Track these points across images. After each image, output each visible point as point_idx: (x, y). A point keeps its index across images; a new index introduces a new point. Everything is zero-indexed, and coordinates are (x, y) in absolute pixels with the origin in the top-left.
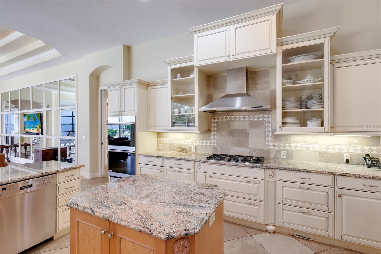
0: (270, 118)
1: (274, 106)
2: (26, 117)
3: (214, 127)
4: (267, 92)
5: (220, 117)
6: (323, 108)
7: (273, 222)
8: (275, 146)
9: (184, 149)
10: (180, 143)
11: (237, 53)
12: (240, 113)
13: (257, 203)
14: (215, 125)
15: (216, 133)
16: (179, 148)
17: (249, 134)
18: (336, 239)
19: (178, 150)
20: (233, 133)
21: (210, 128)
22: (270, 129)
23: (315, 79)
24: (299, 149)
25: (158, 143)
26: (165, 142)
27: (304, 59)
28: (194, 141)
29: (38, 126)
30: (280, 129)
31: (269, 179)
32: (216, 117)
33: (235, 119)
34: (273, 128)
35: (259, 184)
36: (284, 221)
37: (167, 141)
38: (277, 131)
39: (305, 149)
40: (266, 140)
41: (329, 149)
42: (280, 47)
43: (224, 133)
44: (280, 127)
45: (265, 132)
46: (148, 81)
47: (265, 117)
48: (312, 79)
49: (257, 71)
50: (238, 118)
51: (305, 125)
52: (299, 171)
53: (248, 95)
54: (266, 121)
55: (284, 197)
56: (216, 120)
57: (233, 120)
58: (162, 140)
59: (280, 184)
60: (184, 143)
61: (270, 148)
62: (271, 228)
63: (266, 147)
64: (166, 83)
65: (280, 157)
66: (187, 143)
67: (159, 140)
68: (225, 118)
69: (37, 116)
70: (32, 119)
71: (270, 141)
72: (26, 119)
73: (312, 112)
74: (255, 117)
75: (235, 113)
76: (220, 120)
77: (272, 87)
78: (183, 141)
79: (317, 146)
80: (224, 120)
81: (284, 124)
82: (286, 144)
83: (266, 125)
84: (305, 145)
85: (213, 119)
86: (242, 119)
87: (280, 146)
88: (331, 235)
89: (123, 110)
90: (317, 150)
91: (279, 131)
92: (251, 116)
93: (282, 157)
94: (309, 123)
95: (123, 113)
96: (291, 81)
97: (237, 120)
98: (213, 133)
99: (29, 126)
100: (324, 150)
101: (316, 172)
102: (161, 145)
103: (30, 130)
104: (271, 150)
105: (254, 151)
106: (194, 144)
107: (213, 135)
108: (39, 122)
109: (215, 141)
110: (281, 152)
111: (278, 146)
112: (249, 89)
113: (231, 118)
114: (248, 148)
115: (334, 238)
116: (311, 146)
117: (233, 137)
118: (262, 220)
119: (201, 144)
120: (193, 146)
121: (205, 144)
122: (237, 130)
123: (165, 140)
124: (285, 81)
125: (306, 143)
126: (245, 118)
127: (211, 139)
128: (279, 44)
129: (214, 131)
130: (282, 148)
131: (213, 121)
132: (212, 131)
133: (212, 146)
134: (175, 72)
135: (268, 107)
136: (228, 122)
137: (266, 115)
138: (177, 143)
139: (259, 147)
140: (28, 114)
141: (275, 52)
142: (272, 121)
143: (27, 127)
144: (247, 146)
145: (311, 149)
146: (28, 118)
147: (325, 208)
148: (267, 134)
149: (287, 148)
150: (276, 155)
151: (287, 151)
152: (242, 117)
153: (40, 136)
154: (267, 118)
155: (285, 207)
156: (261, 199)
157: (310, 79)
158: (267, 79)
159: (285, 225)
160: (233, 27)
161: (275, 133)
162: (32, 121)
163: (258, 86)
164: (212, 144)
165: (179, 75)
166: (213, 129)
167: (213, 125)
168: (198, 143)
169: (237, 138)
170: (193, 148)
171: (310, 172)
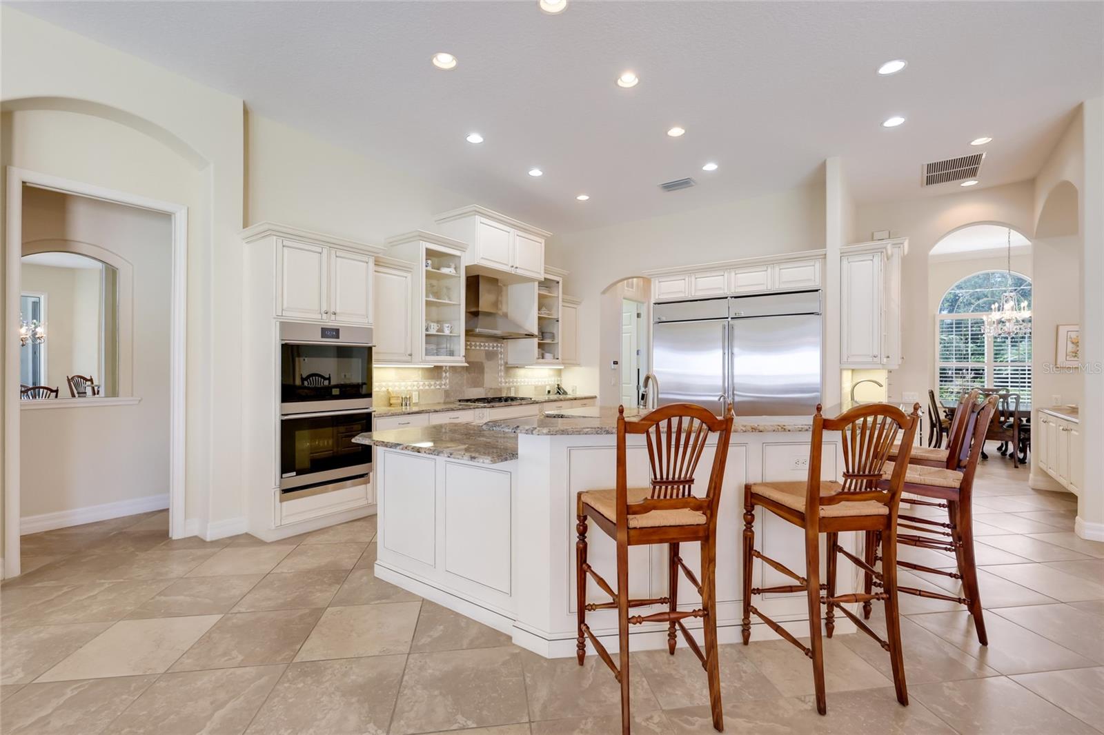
0: (503, 348)
8: (506, 382)
9: (406, 398)
10: (389, 389)
12: (476, 339)
17: (484, 368)
22: (503, 362)
24: (523, 383)
28: (416, 383)
33: (471, 347)
34: (506, 361)
39: (526, 383)
40: (499, 375)
41: (539, 382)
44: (537, 359)
45: (498, 366)
47: (498, 347)
50: (474, 346)
54: (500, 351)
60: (397, 388)
61: (502, 385)
66: (403, 388)
71: (502, 376)
75: (471, 338)
78: (397, 384)
79: (533, 380)
82: (514, 380)
83: (500, 356)
84: (526, 380)
86: (478, 348)
87: (510, 382)
92: (487, 344)
104: (503, 388)
105: (489, 392)
106: (416, 388)
114: (483, 388)
116: (530, 380)
117: (469, 373)
119: (427, 387)
120: (413, 393)
121: (432, 387)
125: (527, 377)
126: (481, 346)
130: (512, 384)
133: (443, 389)
138: (383, 389)
142: (504, 352)
144: (483, 386)
145: (529, 383)
148: (500, 368)
150: (507, 393)
152: (478, 344)
160: (516, 232)
164: (443, 387)
168: (422, 386)
169: (473, 374)
170: (414, 396)
171: (537, 403)
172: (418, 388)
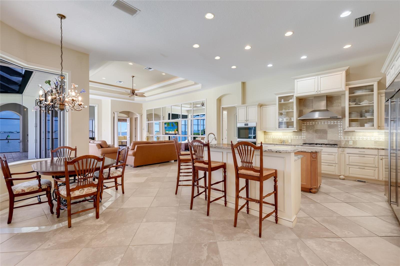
0: (341, 122)
1: (344, 116)
2: (167, 124)
3: (304, 128)
4: (340, 108)
5: (308, 123)
6: (373, 117)
7: (344, 174)
8: (345, 138)
9: (283, 141)
10: (280, 138)
11: (321, 90)
12: (321, 120)
13: (334, 165)
14: (305, 127)
15: (305, 132)
16: (280, 140)
17: (328, 132)
18: (380, 180)
19: (279, 141)
20: (316, 131)
21: (301, 129)
22: (342, 129)
23: (369, 102)
24: (361, 139)
25: (264, 138)
26: (269, 138)
27: (363, 92)
28: (290, 137)
29: (175, 130)
30: (348, 128)
31: (341, 153)
32: (305, 123)
33: (318, 124)
34: (344, 128)
35: (335, 155)
36: (350, 173)
37: (271, 137)
38: (346, 129)
39: (365, 139)
40: (339, 135)
41: (380, 139)
42: (348, 86)
43: (311, 131)
44: (348, 127)
45: (338, 130)
46: (262, 103)
47: (338, 122)
48: (367, 102)
49: (333, 97)
50: (320, 123)
51: (364, 126)
52: (359, 148)
53: (327, 110)
54: (339, 124)
55: (350, 161)
56: (305, 124)
57: (317, 124)
58: (267, 136)
59: (347, 155)
60: (283, 138)
61: (342, 139)
62: (342, 177)
63: (339, 139)
64: (275, 104)
65: (348, 144)
66: (285, 138)
67: (265, 136)
68: (311, 123)
69: (175, 124)
70: (171, 126)
71: (341, 136)
72: (166, 126)
73: (369, 119)
74: (332, 122)
75: (318, 120)
76: (308, 124)
77: (343, 105)
78: (283, 136)
79: (373, 138)
80: (311, 124)
81: (350, 126)
82: (352, 137)
83: (339, 126)
84: (365, 137)
85: (303, 124)
86: (323, 124)
87: (349, 138)
88: (377, 178)
89: (248, 119)
90: (373, 140)
91: (347, 129)
92: (329, 122)
93: (350, 144)
94: (365, 124)
95: (247, 121)
96: (354, 103)
97: (320, 124)
98: (303, 132)
99: (168, 129)
100: (377, 140)
101: (368, 148)
102: (267, 139)
103: (169, 132)
104: (342, 141)
105: (331, 141)
106: (290, 138)
107: (303, 133)
108: (176, 127)
109: (305, 136)
110: (349, 141)
111: (347, 138)
112: (328, 106)
113: (315, 123)
114: (327, 140)
115: (378, 180)
116: (369, 138)
117: (317, 134)
118: (337, 173)
119: (295, 138)
120: (289, 140)
121: (297, 138)
122: (319, 129)
123: (269, 136)
124: (350, 103)
125: (365, 136)
126: (325, 123)
127: (302, 135)
128: (347, 85)
129: (304, 130)
130: (350, 139)
131: (303, 125)
132: (302, 131)
133: (302, 139)
134: (280, 98)
135: (341, 117)
136: (313, 126)
137: (339, 121)
138: (278, 138)
139: (335, 139)
140: (168, 123)
141: (345, 90)
142: (343, 124)
143: (167, 131)
144: (326, 139)
145: (369, 139)
146: (168, 125)
147: (374, 166)
148: (339, 132)
149: (353, 139)
150: (345, 143)
151: (353, 141)
152: (323, 122)
153: (177, 135)
154: (340, 122)
155: (350, 166)
156: (337, 163)
157: (366, 102)
158: (339, 101)
159: (351, 175)
160: (319, 77)
161: (345, 130)
162: (171, 127)
163: (334, 105)
164: (303, 138)
165: (282, 100)
166: (303, 129)
167: (303, 127)
168: (293, 137)
169: (319, 134)
170: (289, 141)
171: (365, 149)
172: (291, 138)
